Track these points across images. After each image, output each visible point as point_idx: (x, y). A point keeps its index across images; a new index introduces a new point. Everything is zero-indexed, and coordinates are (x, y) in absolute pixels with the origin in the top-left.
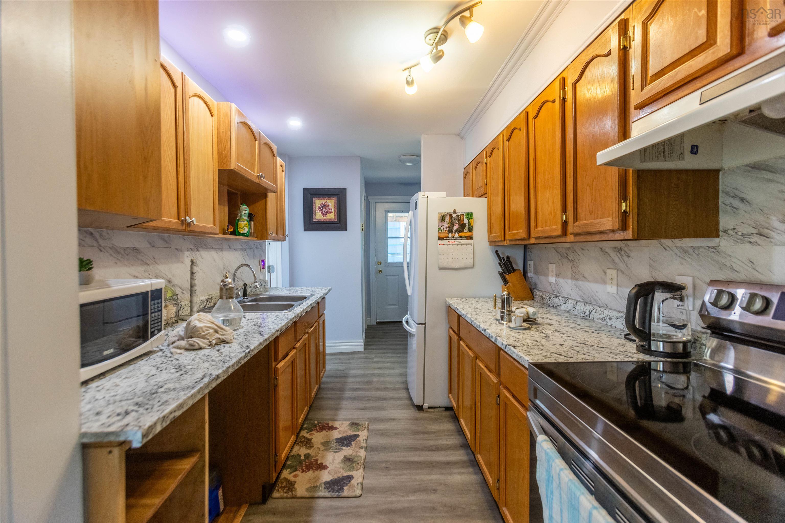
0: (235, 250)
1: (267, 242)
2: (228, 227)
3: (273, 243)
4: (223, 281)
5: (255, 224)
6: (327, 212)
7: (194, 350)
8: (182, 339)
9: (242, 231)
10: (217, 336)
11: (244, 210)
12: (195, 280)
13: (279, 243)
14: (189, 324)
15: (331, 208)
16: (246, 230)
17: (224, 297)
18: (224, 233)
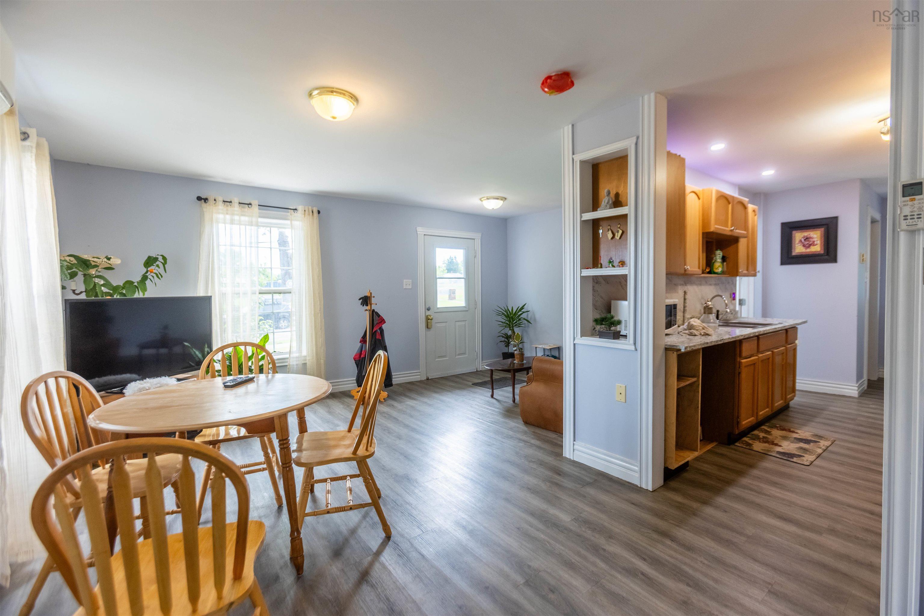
0: (710, 285)
1: (738, 278)
2: (706, 268)
3: (745, 279)
4: (706, 303)
5: (727, 264)
6: (810, 245)
7: (692, 335)
8: (686, 330)
9: (716, 271)
10: (704, 331)
11: (719, 255)
12: (686, 303)
13: (752, 279)
14: (689, 323)
15: (815, 240)
16: (720, 270)
17: (707, 313)
18: (703, 273)
